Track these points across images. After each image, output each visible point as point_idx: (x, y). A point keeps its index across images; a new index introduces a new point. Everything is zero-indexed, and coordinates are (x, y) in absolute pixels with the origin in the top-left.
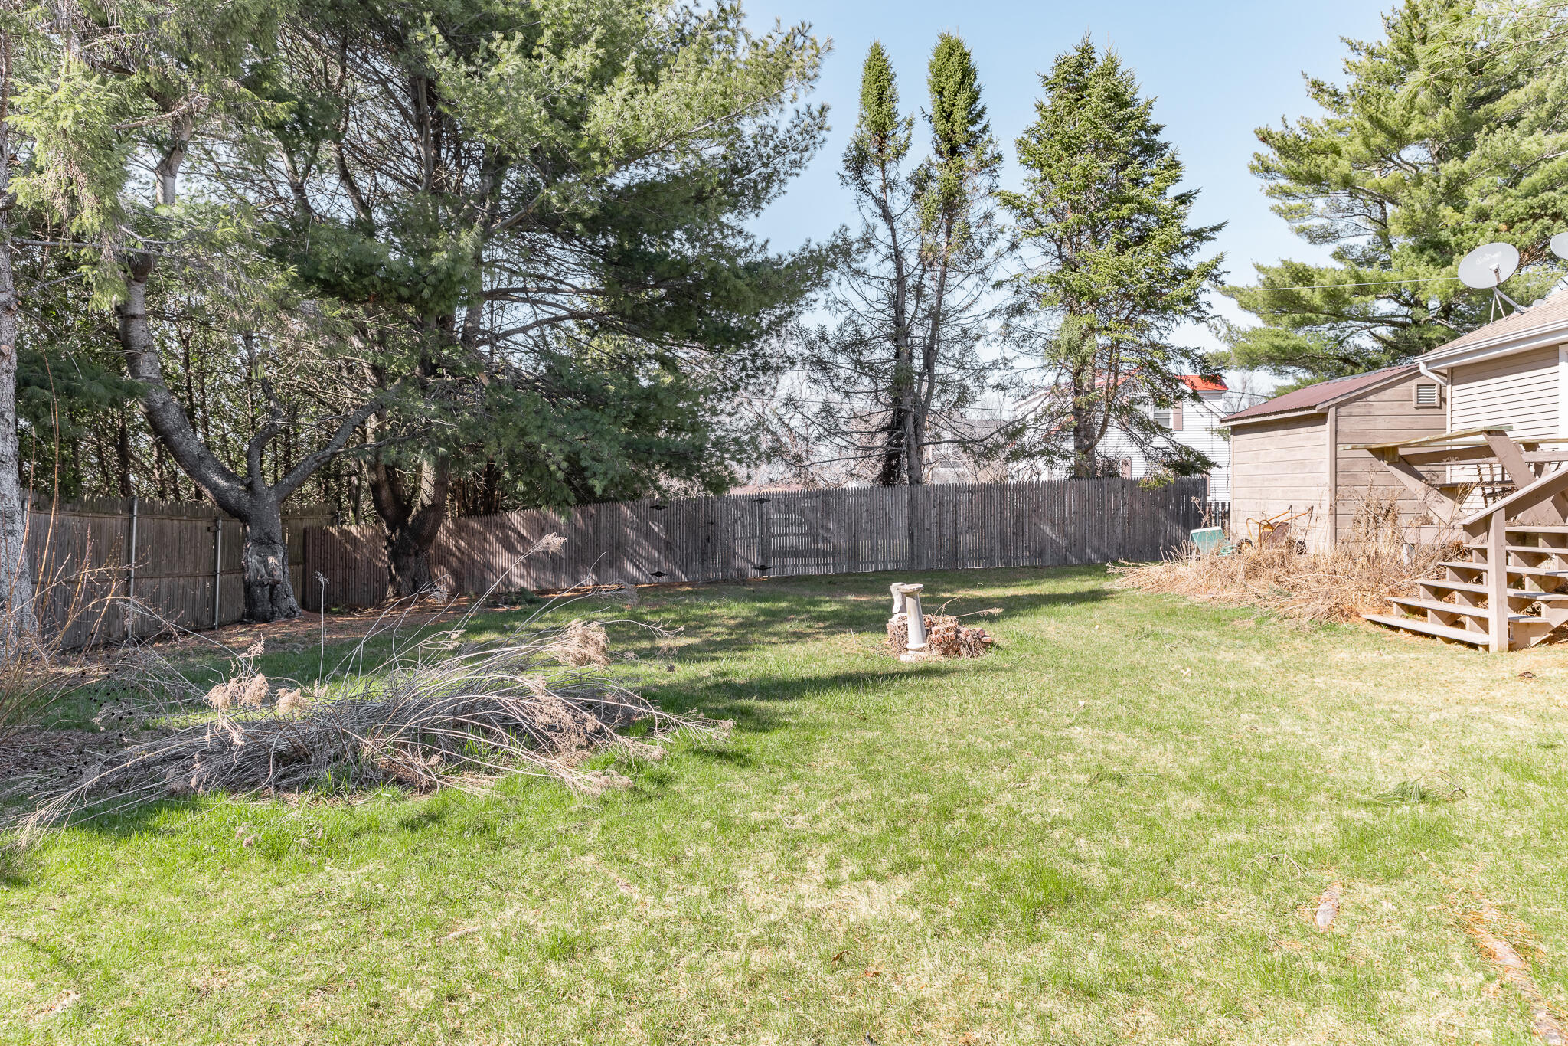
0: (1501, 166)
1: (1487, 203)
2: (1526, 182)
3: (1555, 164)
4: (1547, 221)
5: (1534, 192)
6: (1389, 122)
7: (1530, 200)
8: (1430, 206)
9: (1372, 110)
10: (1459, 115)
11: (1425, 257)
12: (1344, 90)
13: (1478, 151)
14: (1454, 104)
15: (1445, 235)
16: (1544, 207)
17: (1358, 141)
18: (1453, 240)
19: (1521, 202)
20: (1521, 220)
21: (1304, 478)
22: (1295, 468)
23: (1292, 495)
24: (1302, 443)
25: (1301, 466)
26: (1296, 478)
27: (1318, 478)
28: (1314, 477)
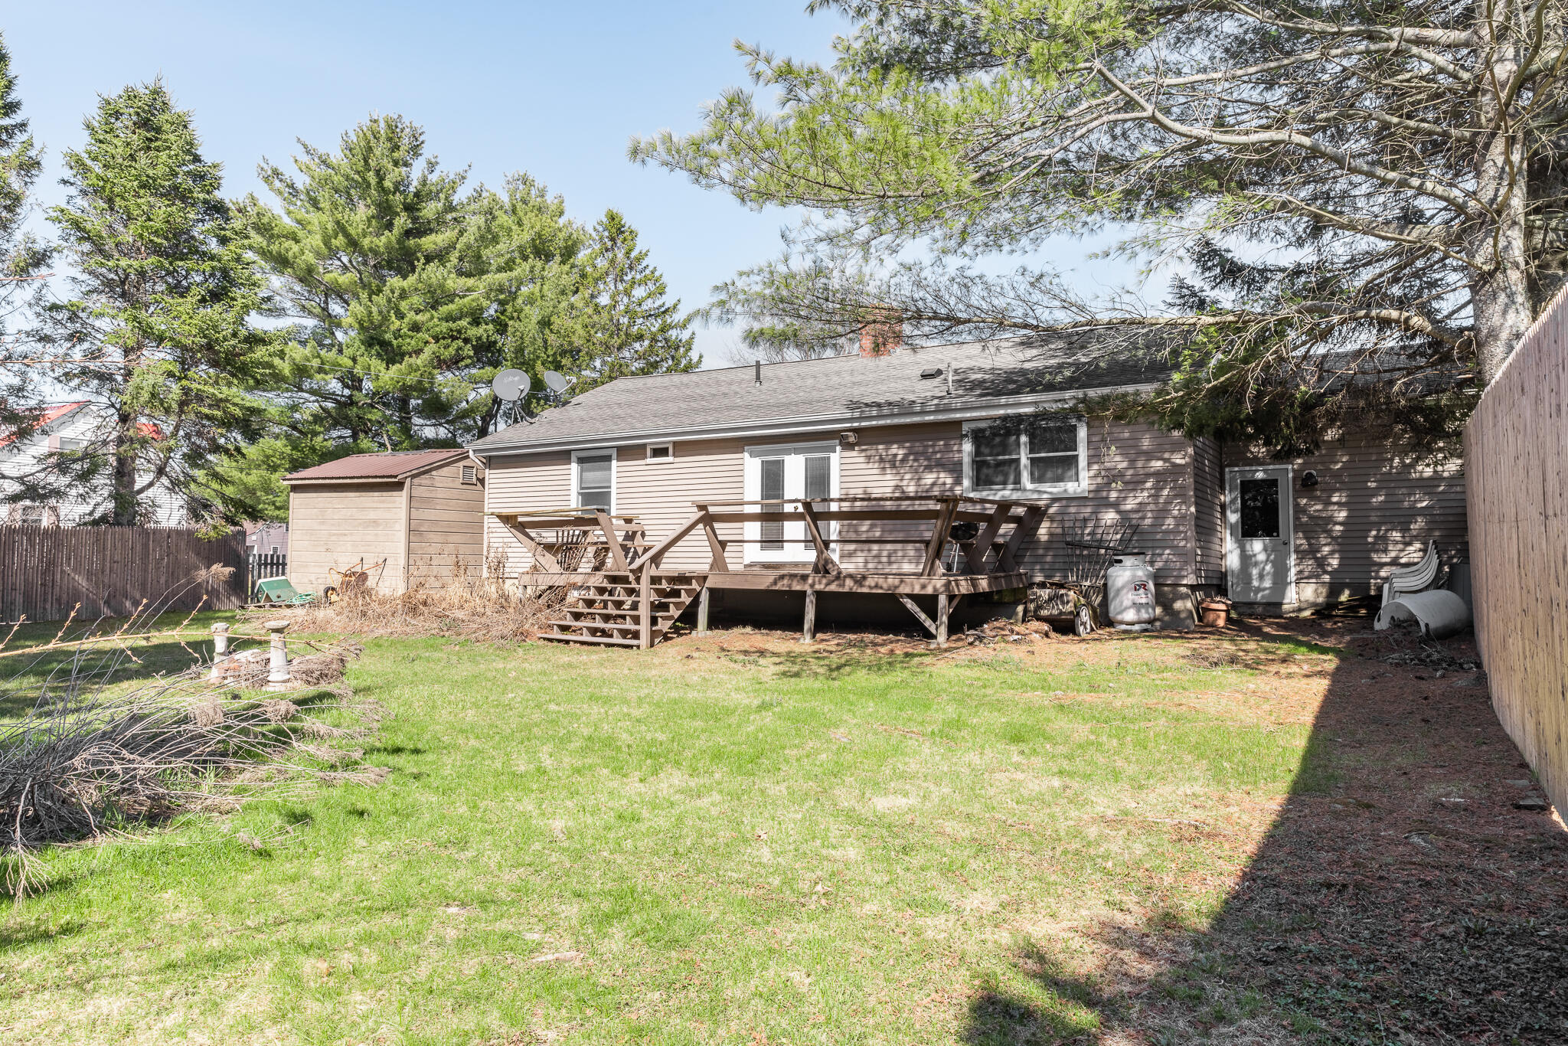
0: (431, 291)
1: (420, 318)
2: (444, 309)
3: (466, 300)
4: (460, 343)
5: (450, 318)
6: (352, 231)
7: (451, 324)
8: (385, 310)
9: (339, 216)
10: (399, 242)
11: (373, 352)
12: (299, 185)
13: (416, 275)
14: (396, 231)
15: (388, 336)
16: (459, 332)
17: (318, 237)
18: (395, 342)
19: (445, 324)
20: (444, 338)
21: (377, 534)
22: (367, 526)
23: (363, 549)
24: (375, 505)
25: (374, 525)
26: (369, 534)
27: (392, 535)
28: (388, 534)
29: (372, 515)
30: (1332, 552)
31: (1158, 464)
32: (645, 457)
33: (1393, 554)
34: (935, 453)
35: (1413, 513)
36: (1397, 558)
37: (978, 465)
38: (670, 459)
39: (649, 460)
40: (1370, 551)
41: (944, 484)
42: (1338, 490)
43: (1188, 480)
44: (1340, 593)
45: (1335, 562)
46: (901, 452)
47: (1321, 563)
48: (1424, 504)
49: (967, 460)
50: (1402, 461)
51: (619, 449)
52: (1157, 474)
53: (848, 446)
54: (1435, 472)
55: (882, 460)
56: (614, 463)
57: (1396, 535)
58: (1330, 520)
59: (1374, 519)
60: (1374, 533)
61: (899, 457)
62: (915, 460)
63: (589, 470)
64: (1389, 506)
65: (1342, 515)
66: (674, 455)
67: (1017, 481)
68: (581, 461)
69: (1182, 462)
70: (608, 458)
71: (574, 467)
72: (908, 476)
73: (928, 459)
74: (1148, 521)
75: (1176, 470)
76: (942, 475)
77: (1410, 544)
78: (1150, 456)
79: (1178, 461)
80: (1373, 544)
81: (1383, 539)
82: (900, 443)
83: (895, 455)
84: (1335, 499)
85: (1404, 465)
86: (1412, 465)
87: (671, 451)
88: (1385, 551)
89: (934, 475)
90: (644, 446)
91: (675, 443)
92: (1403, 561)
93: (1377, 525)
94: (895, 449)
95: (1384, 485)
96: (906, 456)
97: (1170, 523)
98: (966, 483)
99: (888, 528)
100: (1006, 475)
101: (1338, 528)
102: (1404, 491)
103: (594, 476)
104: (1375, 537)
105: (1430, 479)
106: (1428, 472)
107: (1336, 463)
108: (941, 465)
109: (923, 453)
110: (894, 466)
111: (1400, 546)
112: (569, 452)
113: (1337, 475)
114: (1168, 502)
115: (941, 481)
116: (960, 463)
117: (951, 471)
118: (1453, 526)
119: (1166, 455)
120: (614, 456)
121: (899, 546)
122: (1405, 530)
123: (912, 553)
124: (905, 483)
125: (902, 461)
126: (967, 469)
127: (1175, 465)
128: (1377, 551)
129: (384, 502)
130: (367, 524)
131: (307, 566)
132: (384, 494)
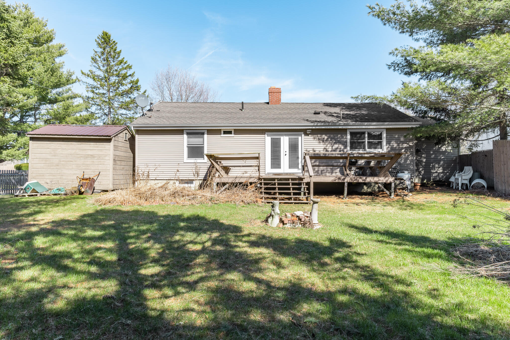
21: (93, 161)
22: (87, 158)
23: (84, 168)
24: (92, 148)
25: (91, 157)
26: (88, 161)
27: (103, 162)
28: (101, 161)
29: (90, 153)
30: (422, 170)
31: (405, 145)
32: (221, 134)
33: (436, 170)
34: (338, 138)
35: (441, 160)
36: (437, 171)
37: (352, 143)
38: (233, 135)
39: (222, 135)
40: (431, 169)
41: (341, 148)
42: (424, 153)
43: (413, 150)
44: (424, 180)
45: (423, 172)
46: (326, 137)
47: (420, 173)
48: (443, 158)
49: (348, 141)
50: (438, 146)
51: (208, 130)
52: (405, 148)
53: (306, 134)
54: (446, 149)
55: (319, 139)
56: (206, 136)
57: (437, 166)
58: (422, 161)
59: (432, 161)
60: (432, 165)
61: (325, 139)
62: (331, 140)
63: (191, 138)
64: (435, 158)
65: (424, 160)
66: (235, 134)
67: (364, 148)
68: (188, 134)
69: (412, 145)
70: (203, 134)
71: (185, 136)
72: (328, 145)
73: (335, 140)
74: (403, 161)
75: (410, 147)
76: (340, 145)
77: (439, 168)
78: (403, 143)
79: (411, 144)
80: (432, 167)
81: (434, 167)
82: (326, 135)
83: (324, 138)
84: (423, 156)
85: (439, 147)
86: (440, 148)
87: (233, 132)
88: (435, 169)
89: (337, 145)
90: (220, 130)
91: (235, 130)
92: (438, 172)
93: (432, 163)
94: (324, 136)
95: (434, 152)
96: (328, 139)
97: (408, 162)
98: (348, 148)
99: (321, 162)
100: (361, 146)
101: (424, 163)
102: (439, 154)
103: (196, 141)
104: (432, 166)
105: (444, 151)
106: (444, 149)
107: (423, 146)
108: (340, 142)
109: (333, 138)
110: (323, 142)
111: (438, 168)
112: (183, 130)
113: (423, 149)
114: (408, 156)
115: (340, 147)
116: (346, 142)
117: (343, 144)
118: (449, 163)
119: (408, 143)
120: (206, 132)
121: (325, 168)
122: (439, 164)
123: (330, 170)
124: (328, 147)
125: (326, 140)
126: (349, 144)
127: (410, 145)
128: (433, 169)
129: (97, 147)
130: (87, 157)
131: (43, 176)
132: (97, 143)
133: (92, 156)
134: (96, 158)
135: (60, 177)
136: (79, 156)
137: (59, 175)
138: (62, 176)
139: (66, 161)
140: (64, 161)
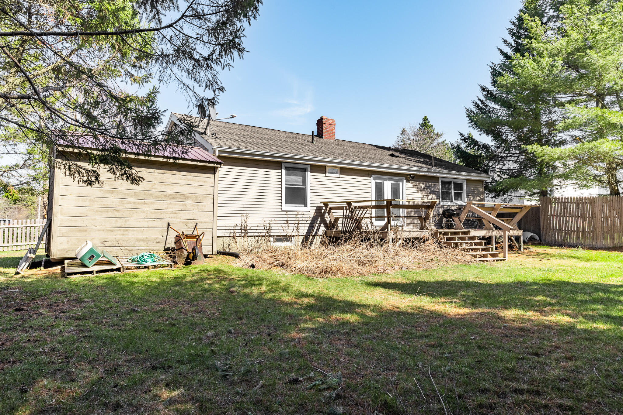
21: (185, 205)
22: (174, 198)
23: (168, 216)
24: (183, 182)
25: (182, 197)
26: (175, 204)
27: (202, 206)
28: (198, 205)
29: (178, 189)
32: (326, 173)
34: (432, 187)
37: (443, 193)
38: (338, 175)
46: (423, 186)
49: (440, 191)
51: (311, 166)
53: (408, 181)
55: (417, 188)
56: (309, 173)
62: (427, 189)
63: (290, 175)
66: (340, 174)
67: (451, 199)
68: (287, 169)
70: (305, 170)
71: (283, 172)
72: (425, 195)
82: (423, 182)
83: (421, 186)
87: (338, 171)
89: (432, 196)
94: (421, 184)
100: (449, 197)
103: (296, 180)
108: (433, 192)
109: (429, 187)
110: (421, 191)
112: (281, 163)
115: (434, 198)
116: (438, 192)
117: (436, 194)
120: (309, 169)
125: (423, 189)
126: (441, 194)
129: (192, 180)
130: (172, 197)
131: (86, 230)
132: (193, 174)
133: (184, 196)
134: (190, 200)
135: (122, 232)
136: (159, 193)
137: (120, 230)
138: (127, 230)
139: (134, 203)
140: (130, 203)
